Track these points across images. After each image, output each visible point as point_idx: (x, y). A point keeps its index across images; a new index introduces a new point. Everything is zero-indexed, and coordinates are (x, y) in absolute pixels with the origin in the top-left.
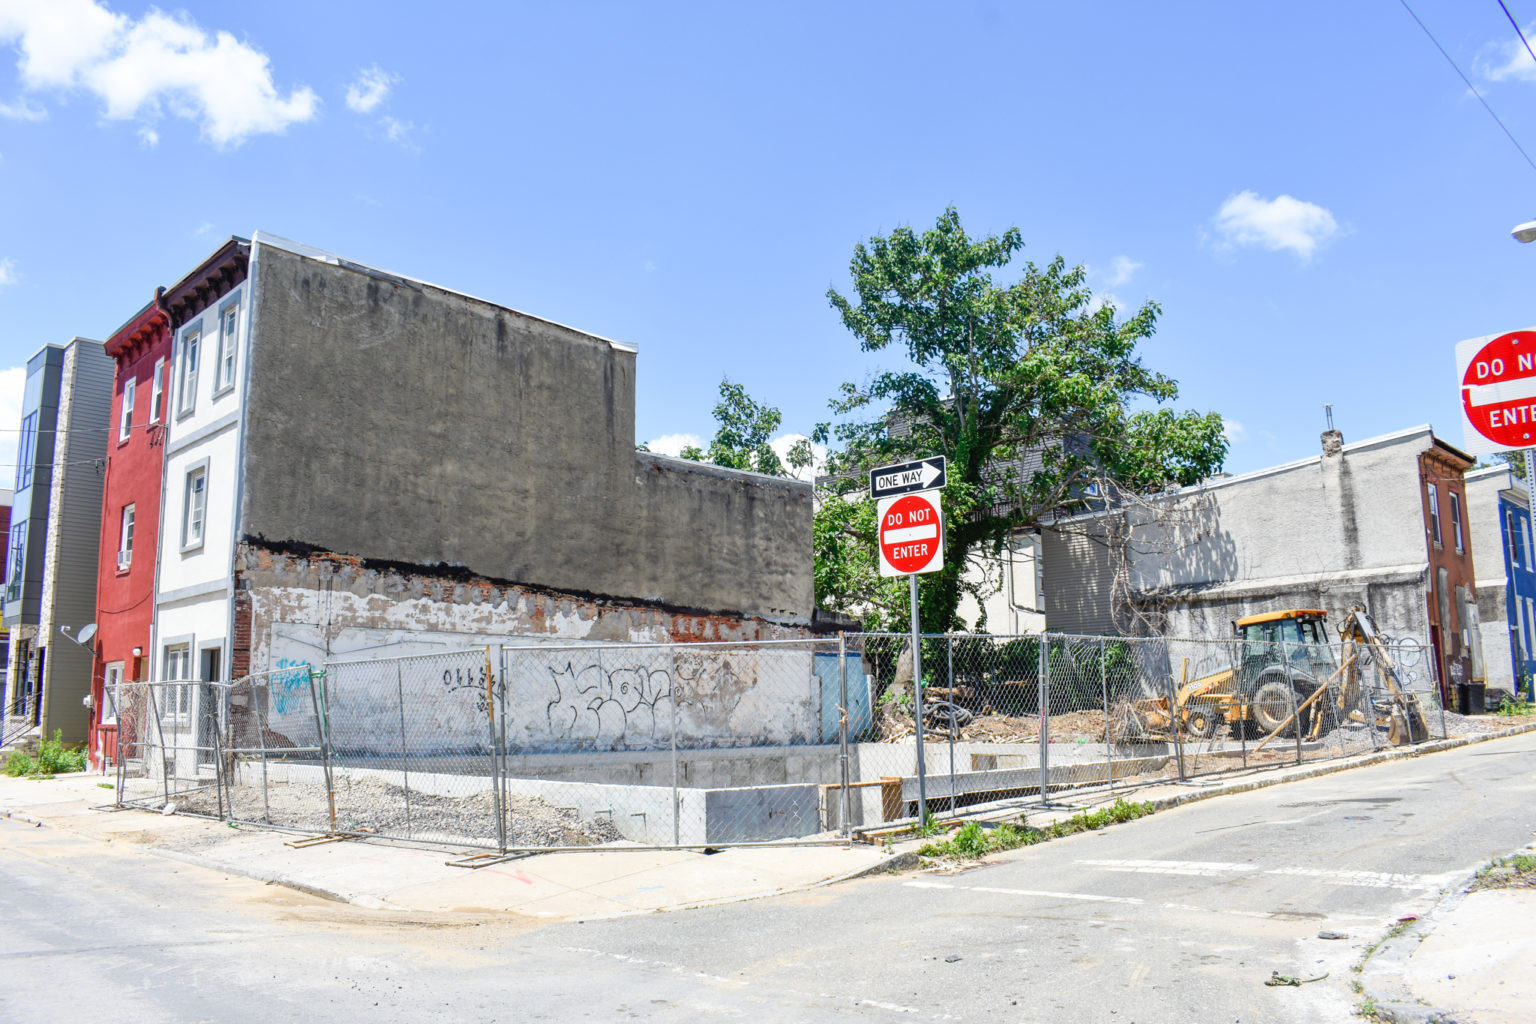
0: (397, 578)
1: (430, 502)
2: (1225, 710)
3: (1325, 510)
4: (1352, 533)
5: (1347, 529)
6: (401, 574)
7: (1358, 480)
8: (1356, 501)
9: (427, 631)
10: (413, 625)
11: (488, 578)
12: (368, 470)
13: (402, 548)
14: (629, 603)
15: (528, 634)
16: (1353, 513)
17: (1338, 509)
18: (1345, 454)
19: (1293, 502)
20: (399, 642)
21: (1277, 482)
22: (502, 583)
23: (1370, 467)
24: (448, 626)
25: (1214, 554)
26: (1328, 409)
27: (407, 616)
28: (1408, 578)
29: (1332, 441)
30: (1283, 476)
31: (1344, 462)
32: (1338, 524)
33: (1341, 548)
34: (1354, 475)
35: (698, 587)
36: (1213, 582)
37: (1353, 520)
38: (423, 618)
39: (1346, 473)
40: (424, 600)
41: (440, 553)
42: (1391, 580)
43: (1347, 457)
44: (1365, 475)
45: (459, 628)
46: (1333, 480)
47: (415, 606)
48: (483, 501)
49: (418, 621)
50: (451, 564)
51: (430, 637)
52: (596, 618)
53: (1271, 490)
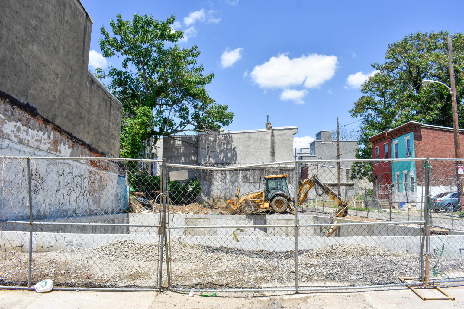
0: (9, 106)
1: (26, 65)
2: (261, 205)
3: (266, 146)
4: (273, 154)
5: (272, 152)
6: (11, 104)
7: (276, 138)
8: (275, 144)
9: (19, 142)
10: (13, 138)
11: (42, 117)
12: (4, 32)
13: (13, 88)
14: (81, 143)
15: (52, 152)
16: (274, 148)
17: (270, 146)
18: (273, 130)
19: (256, 142)
20: (7, 148)
21: (252, 135)
22: (46, 121)
23: (280, 135)
24: (26, 142)
25: (229, 154)
26: (268, 116)
27: (12, 131)
28: (290, 168)
29: (268, 126)
30: (254, 133)
31: (273, 132)
32: (269, 150)
33: (269, 158)
34: (275, 137)
35: (97, 139)
36: (228, 163)
37: (274, 150)
38: (17, 134)
39: (273, 136)
40: (19, 124)
41: (27, 97)
42: (285, 169)
43: (274, 131)
44: (278, 137)
45: (30, 144)
46: (269, 137)
47: (15, 126)
48: (44, 73)
49: (16, 136)
50: (31, 105)
51: (19, 147)
52: (72, 148)
53: (250, 137)
